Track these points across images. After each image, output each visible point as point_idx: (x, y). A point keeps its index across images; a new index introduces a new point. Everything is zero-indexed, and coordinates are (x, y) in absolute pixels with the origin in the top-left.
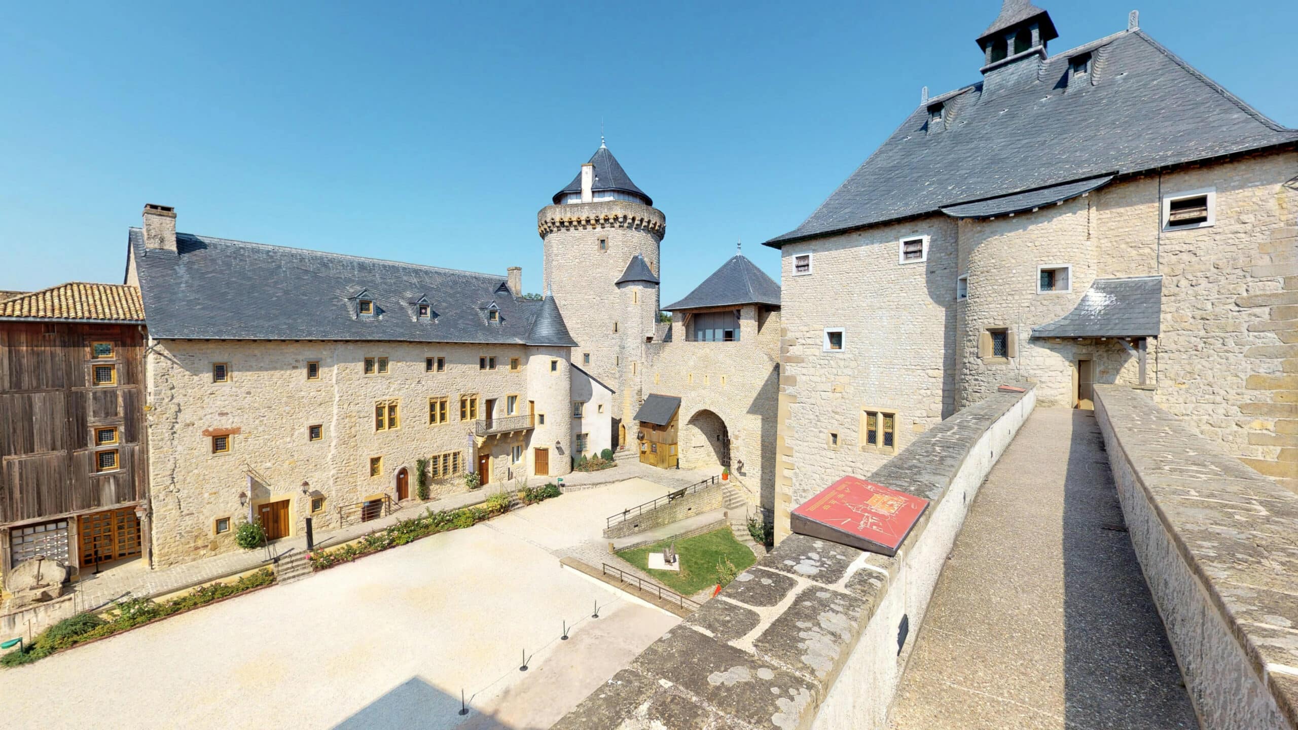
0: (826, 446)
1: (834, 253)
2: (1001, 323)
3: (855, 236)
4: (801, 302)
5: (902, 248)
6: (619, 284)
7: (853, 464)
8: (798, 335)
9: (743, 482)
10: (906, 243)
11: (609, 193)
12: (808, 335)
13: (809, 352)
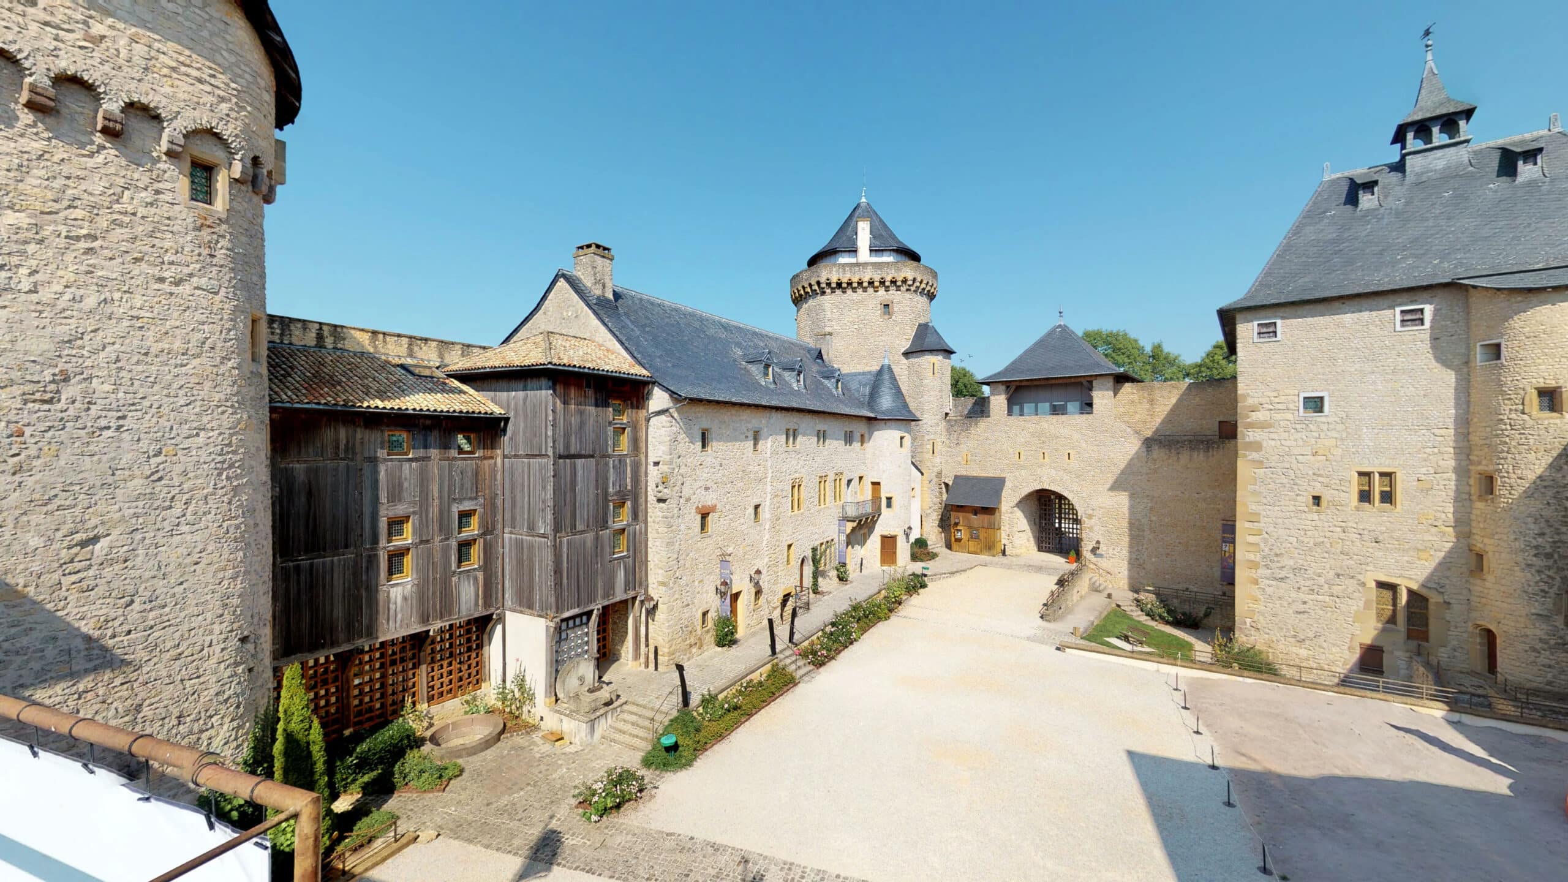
0: (1306, 509)
1: (1309, 320)
2: (1553, 382)
3: (1337, 304)
4: (1265, 368)
5: (1398, 317)
6: (906, 354)
7: (1343, 524)
8: (1261, 400)
9: (1099, 564)
10: (1402, 312)
11: (888, 253)
12: (1277, 400)
13: (1278, 417)
